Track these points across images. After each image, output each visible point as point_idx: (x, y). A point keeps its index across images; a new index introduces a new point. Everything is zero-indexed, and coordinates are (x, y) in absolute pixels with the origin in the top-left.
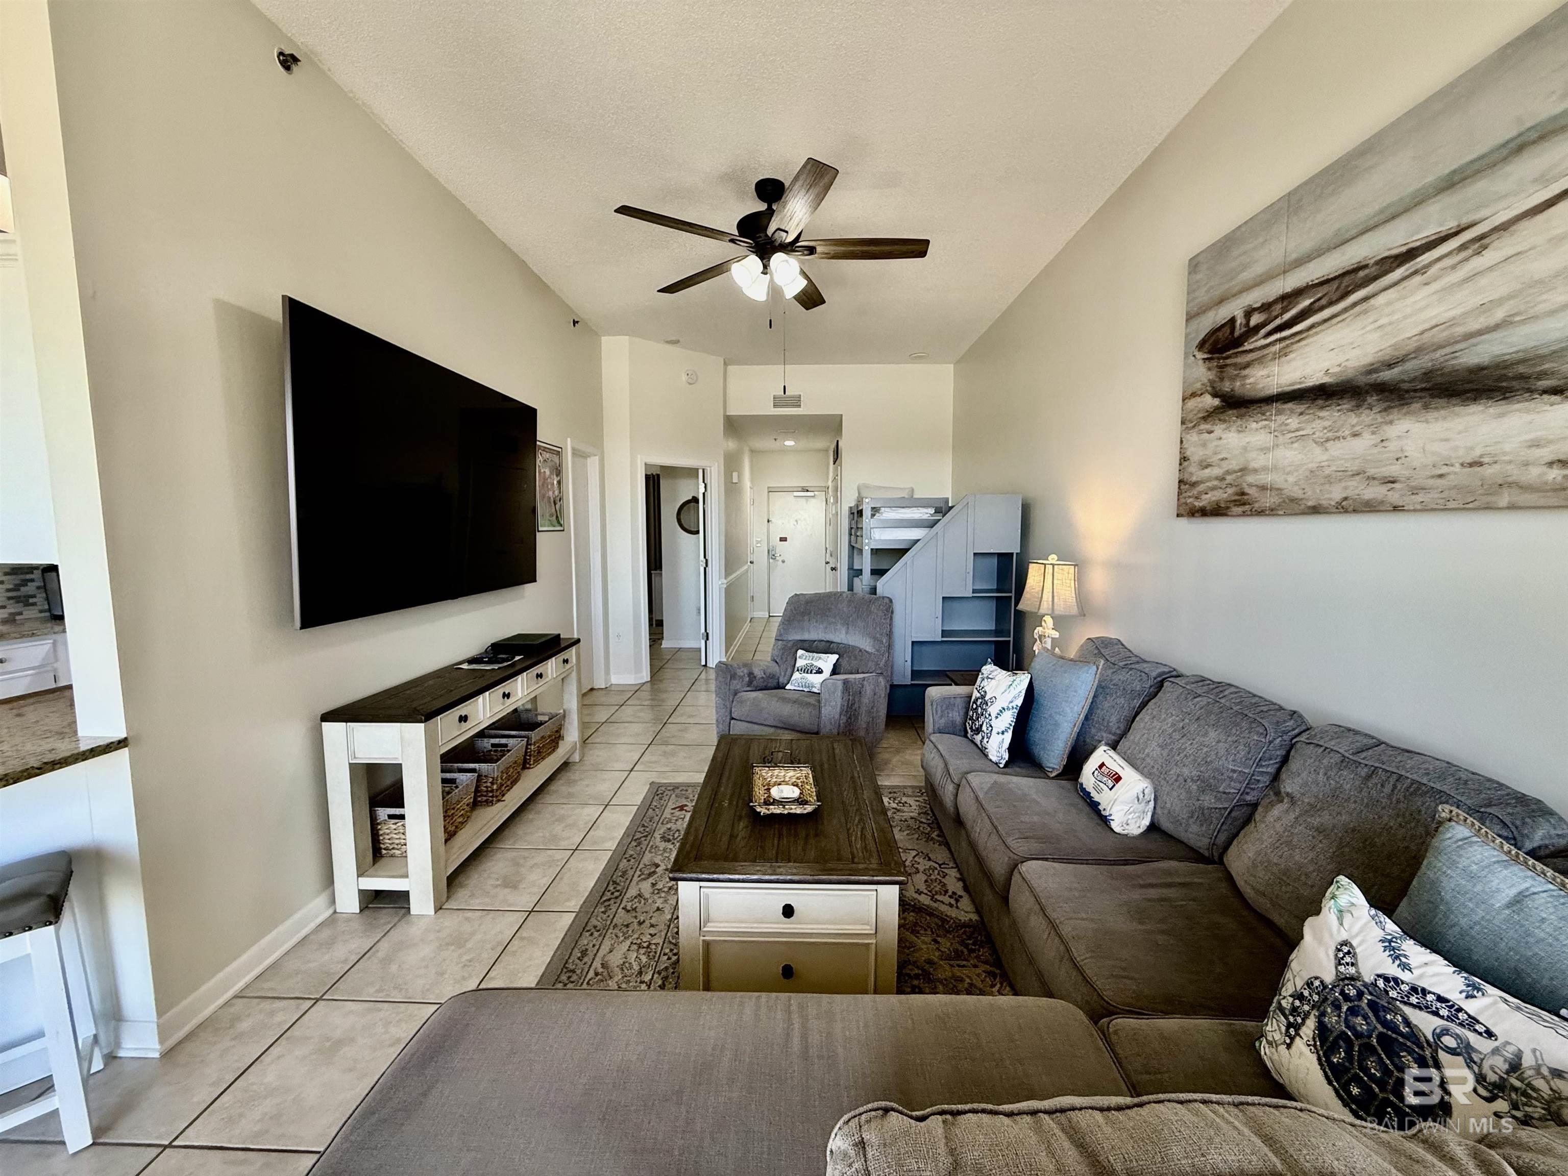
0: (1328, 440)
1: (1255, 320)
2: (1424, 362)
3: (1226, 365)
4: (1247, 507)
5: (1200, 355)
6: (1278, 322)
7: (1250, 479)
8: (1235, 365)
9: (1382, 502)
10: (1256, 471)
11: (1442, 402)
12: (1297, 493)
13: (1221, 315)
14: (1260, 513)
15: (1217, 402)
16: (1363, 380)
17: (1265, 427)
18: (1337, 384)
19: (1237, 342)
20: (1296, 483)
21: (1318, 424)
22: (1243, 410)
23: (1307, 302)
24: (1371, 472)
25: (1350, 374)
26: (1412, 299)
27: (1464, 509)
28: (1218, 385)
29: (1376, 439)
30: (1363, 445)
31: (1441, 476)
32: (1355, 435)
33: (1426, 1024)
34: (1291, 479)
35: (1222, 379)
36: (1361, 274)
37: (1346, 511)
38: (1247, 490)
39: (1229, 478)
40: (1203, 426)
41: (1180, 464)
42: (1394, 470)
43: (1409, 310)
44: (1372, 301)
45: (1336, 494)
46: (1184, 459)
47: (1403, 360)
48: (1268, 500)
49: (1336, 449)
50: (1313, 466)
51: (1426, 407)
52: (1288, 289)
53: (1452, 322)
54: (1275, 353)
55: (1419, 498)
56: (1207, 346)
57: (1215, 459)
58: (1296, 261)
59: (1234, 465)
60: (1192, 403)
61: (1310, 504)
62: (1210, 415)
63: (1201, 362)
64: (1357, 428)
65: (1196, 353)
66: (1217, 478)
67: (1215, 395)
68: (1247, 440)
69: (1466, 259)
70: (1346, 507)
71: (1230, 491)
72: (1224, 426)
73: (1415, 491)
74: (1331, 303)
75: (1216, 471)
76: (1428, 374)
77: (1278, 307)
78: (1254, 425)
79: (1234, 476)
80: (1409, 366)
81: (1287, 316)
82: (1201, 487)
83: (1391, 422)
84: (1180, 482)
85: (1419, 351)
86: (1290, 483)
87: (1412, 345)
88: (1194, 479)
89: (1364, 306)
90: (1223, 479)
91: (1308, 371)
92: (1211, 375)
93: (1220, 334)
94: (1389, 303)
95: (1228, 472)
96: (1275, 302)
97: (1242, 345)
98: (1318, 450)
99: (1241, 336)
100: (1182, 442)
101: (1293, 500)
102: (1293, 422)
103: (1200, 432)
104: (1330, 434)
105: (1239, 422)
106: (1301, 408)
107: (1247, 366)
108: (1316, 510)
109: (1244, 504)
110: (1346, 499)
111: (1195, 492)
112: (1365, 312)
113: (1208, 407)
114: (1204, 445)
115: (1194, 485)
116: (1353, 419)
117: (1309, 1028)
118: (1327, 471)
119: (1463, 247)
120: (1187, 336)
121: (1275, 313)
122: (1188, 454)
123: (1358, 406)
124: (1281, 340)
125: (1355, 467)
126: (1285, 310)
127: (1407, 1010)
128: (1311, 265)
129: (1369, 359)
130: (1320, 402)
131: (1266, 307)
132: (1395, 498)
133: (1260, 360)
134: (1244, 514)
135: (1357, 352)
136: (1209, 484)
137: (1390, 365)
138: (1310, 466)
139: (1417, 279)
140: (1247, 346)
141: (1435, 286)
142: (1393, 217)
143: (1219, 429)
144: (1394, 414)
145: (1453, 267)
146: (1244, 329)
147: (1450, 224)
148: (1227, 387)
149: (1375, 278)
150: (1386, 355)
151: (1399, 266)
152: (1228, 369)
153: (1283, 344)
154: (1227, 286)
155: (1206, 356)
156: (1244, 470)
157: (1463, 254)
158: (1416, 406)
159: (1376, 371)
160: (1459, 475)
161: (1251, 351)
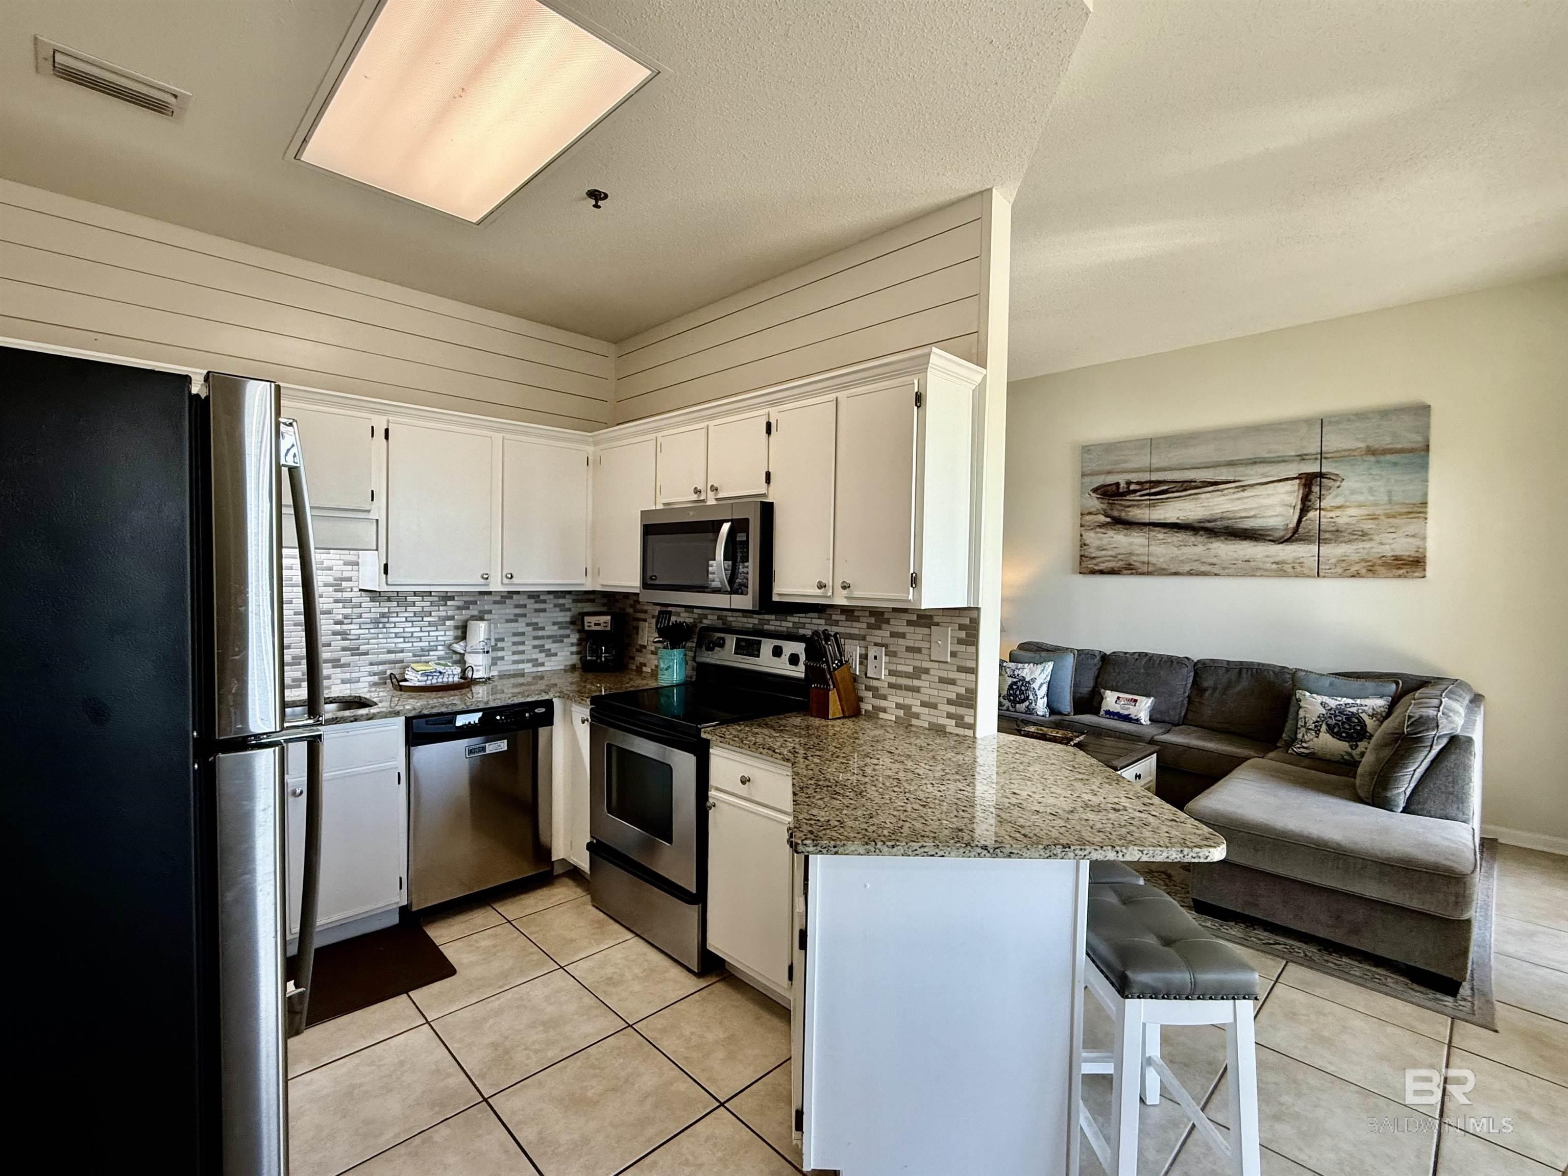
0: (1180, 546)
1: (1132, 487)
2: (1226, 523)
3: (1114, 504)
4: (1134, 571)
5: (1094, 495)
6: (1148, 491)
7: (1135, 558)
8: (1121, 505)
9: (1209, 572)
10: (1138, 555)
11: (1233, 538)
12: (1164, 566)
13: (1111, 479)
14: (1143, 574)
15: (1108, 520)
16: (1197, 525)
17: (1143, 536)
18: (1185, 524)
19: (1124, 494)
20: (1165, 562)
21: (1175, 539)
22: (1128, 527)
23: (1165, 488)
24: (1203, 560)
25: (1190, 521)
26: (1217, 499)
27: (1244, 575)
28: (1109, 512)
29: (1204, 548)
30: (1199, 549)
31: (1234, 564)
32: (1195, 545)
33: (1354, 710)
34: (1161, 560)
35: (1112, 509)
36: (1194, 484)
37: (1192, 574)
38: (1133, 563)
39: (1120, 557)
40: (1098, 530)
41: (1081, 547)
42: (1214, 560)
43: (1216, 503)
44: (1199, 496)
45: (1187, 568)
46: (1083, 545)
47: (1215, 520)
48: (1145, 569)
49: (1185, 550)
50: (1174, 555)
51: (1226, 539)
52: (1153, 479)
53: (1234, 512)
54: (1146, 504)
55: (1226, 571)
56: (1099, 491)
57: (1109, 547)
58: (1157, 468)
59: (1123, 551)
60: (1088, 518)
61: (1173, 571)
62: (1103, 525)
63: (1095, 499)
64: (1196, 543)
65: (1091, 493)
66: (1111, 556)
67: (1107, 516)
68: (1132, 540)
69: (1238, 492)
70: (1190, 573)
71: (1121, 563)
72: (1114, 532)
73: (1224, 569)
74: (1177, 491)
75: (1110, 553)
76: (1226, 528)
77: (1147, 486)
78: (1136, 534)
79: (1123, 556)
80: (1218, 523)
81: (1153, 491)
82: (1098, 560)
83: (1212, 543)
84: (1081, 556)
85: (1222, 519)
86: (1161, 562)
87: (1219, 516)
88: (1093, 555)
89: (1195, 496)
90: (1116, 557)
91: (1167, 516)
92: (1104, 506)
93: (1109, 488)
94: (1208, 498)
95: (1119, 554)
96: (1146, 482)
97: (1125, 496)
98: (1176, 549)
99: (1124, 492)
100: (1081, 535)
101: (1163, 569)
102: (1161, 536)
103: (1097, 533)
104: (1182, 544)
105: (1125, 531)
106: (1166, 530)
107: (1129, 506)
108: (1176, 574)
109: (1132, 569)
110: (1191, 570)
111: (1095, 562)
112: (1196, 499)
113: (1102, 521)
114: (1100, 539)
115: (1094, 558)
116: (1193, 539)
117: (1324, 727)
118: (1181, 558)
119: (1236, 487)
120: (1082, 484)
121: (1145, 487)
122: (1087, 542)
123: (1196, 535)
124: (1150, 500)
125: (1196, 557)
126: (1153, 488)
127: (1349, 709)
128: (1167, 473)
129: (1200, 517)
130: (1175, 530)
131: (1138, 483)
132: (1215, 570)
133: (1138, 506)
134: (1132, 574)
135: (1193, 513)
136: (1106, 559)
137: (1209, 521)
138: (1172, 555)
139: (1219, 493)
140: (1128, 498)
141: (1228, 497)
142: (1208, 467)
143: (1111, 533)
144: (1213, 540)
145: (1234, 493)
146: (1125, 490)
147: (1231, 478)
148: (1116, 514)
149: (1200, 488)
150: (1208, 518)
151: (1212, 486)
152: (1117, 506)
153: (1151, 502)
154: (1113, 467)
155: (1099, 496)
156: (1131, 554)
157: (1237, 490)
158: (1223, 538)
159: (1203, 522)
160: (1240, 565)
161: (1131, 500)
